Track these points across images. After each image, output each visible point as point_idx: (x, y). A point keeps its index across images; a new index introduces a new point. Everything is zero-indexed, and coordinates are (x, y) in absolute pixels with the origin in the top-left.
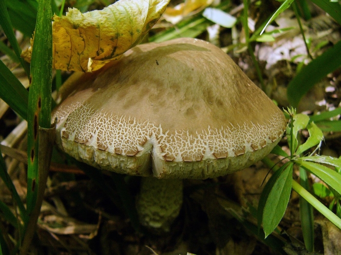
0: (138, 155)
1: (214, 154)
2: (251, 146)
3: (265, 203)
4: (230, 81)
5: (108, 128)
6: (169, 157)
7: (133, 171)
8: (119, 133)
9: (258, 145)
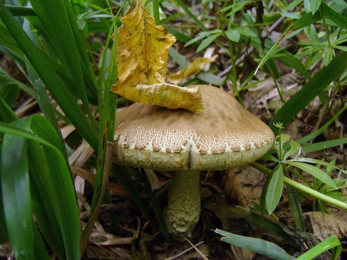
0: (182, 152)
1: (231, 148)
2: (255, 144)
3: (266, 191)
4: (234, 107)
5: (159, 136)
6: (203, 151)
7: (179, 164)
8: (168, 139)
9: (259, 144)
